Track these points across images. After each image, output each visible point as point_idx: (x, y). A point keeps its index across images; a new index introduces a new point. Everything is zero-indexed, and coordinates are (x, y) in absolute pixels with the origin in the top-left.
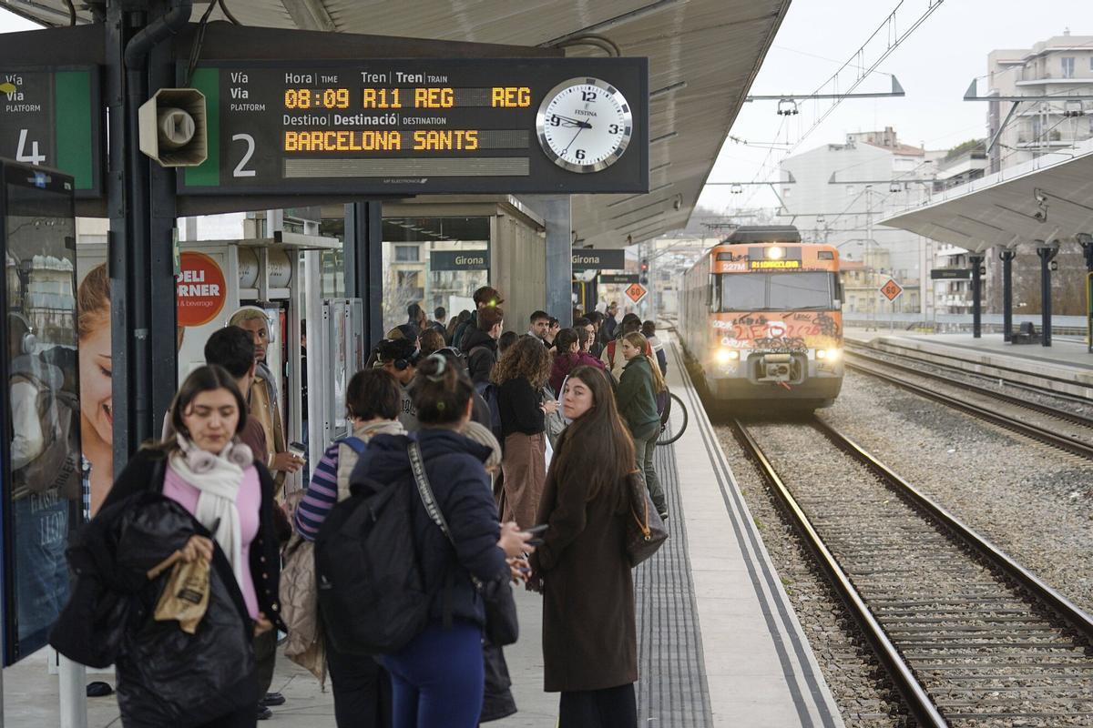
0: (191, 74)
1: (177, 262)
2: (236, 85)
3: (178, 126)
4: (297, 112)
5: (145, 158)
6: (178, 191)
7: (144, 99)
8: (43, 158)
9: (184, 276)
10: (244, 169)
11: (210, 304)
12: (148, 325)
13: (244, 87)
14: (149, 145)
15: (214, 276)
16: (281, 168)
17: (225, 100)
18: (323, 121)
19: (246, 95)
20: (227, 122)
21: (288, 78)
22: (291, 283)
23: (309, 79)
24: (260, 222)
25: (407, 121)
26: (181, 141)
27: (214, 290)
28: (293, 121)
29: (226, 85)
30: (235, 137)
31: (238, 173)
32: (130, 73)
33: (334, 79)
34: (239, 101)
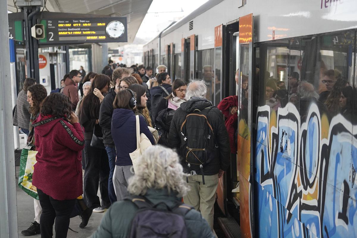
0: (41, 21)
1: (39, 57)
2: (49, 23)
3: (39, 31)
4: (61, 28)
5: (32, 38)
6: (39, 43)
7: (32, 26)
8: (13, 38)
9: (39, 59)
10: (52, 39)
11: (44, 65)
12: (34, 69)
13: (51, 23)
14: (34, 35)
15: (45, 59)
16: (58, 39)
17: (47, 26)
18: (66, 30)
19: (51, 25)
20: (48, 30)
21: (59, 22)
22: (57, 60)
23: (63, 22)
24: (53, 49)
25: (82, 29)
26: (40, 34)
27: (45, 62)
28: (60, 30)
29: (47, 23)
30: (50, 33)
31: (50, 40)
32: (29, 21)
33: (68, 22)
34: (50, 26)
